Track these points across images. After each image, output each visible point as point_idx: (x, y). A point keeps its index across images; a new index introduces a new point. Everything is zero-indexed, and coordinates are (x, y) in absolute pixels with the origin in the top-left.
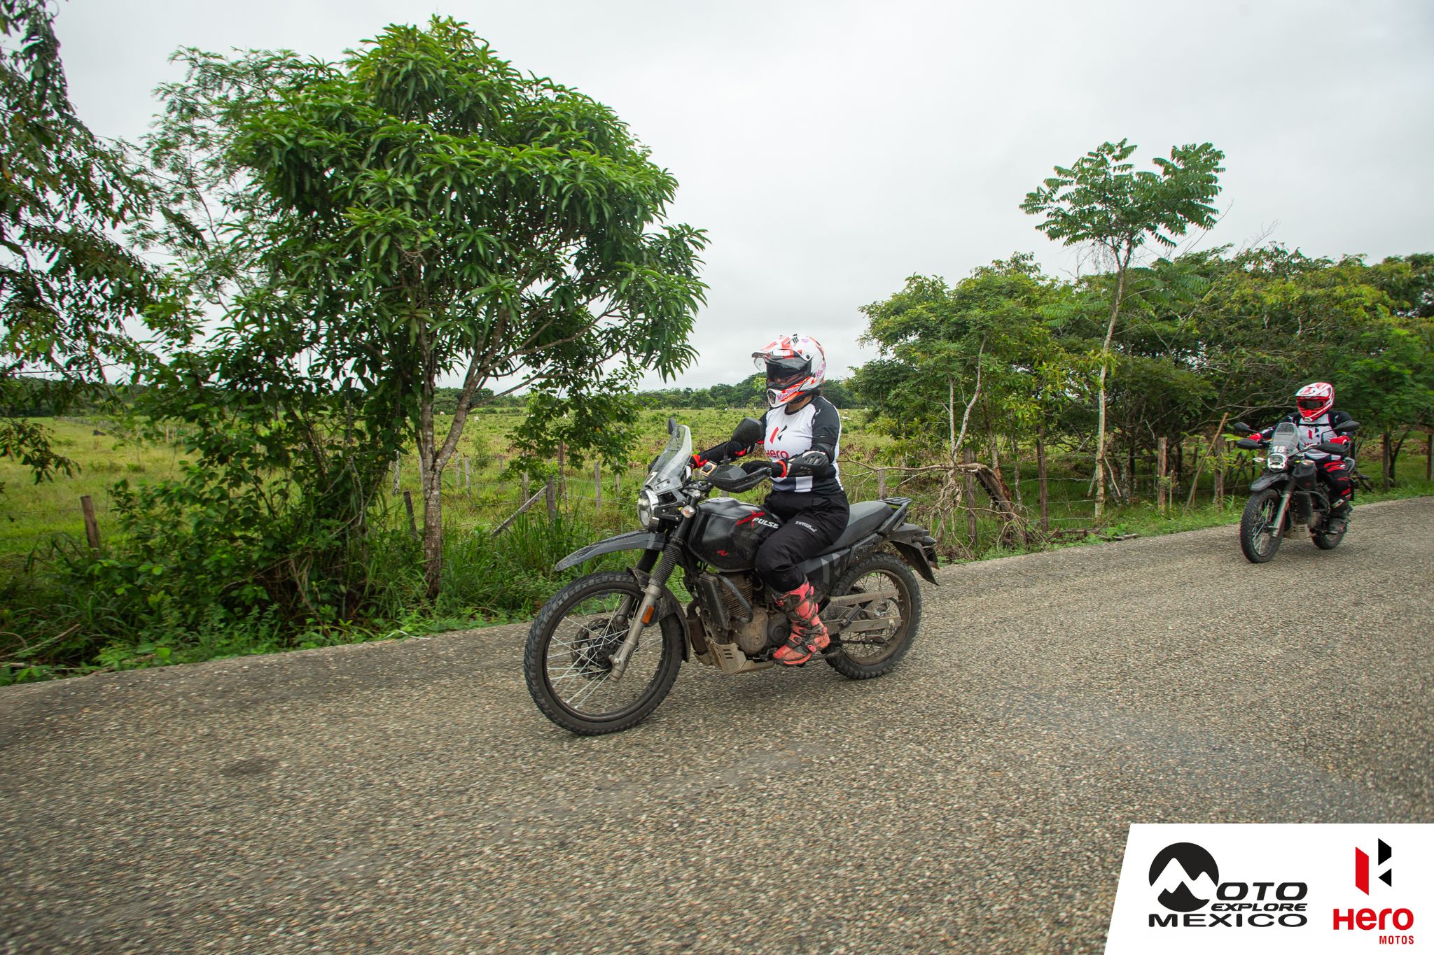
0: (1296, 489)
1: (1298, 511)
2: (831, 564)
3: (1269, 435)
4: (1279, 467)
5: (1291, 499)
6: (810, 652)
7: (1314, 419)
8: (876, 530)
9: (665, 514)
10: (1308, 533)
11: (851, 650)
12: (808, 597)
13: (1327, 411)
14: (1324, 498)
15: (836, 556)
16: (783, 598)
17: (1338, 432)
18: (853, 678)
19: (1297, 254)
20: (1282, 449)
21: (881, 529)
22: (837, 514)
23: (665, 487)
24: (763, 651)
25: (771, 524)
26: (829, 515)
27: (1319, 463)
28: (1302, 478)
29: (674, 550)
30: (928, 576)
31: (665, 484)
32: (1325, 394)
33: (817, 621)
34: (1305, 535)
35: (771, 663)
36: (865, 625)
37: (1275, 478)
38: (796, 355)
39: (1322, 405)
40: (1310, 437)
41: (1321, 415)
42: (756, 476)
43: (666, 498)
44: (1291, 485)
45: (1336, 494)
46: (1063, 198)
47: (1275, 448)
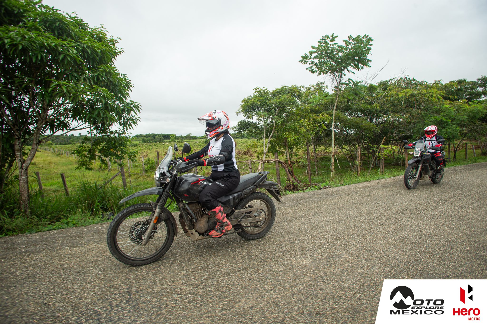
0: (424, 163)
1: (424, 171)
2: (234, 198)
3: (414, 144)
4: (418, 155)
5: (422, 166)
6: (223, 232)
7: (431, 138)
8: (253, 184)
9: (162, 181)
10: (428, 178)
11: (248, 229)
12: (220, 211)
13: (435, 135)
14: (434, 166)
15: (236, 195)
16: (209, 212)
17: (438, 143)
18: (250, 240)
19: (414, 79)
20: (419, 149)
21: (255, 184)
22: (234, 179)
23: (162, 171)
24: (205, 232)
25: (208, 183)
26: (230, 180)
27: (432, 154)
28: (426, 159)
29: (166, 195)
30: (278, 200)
31: (162, 170)
32: (434, 129)
33: (226, 220)
34: (427, 179)
35: (208, 236)
36: (250, 220)
37: (416, 159)
38: (214, 119)
39: (433, 133)
40: (429, 144)
41: (433, 137)
42: (190, 166)
43: (163, 175)
44: (422, 162)
45: (438, 164)
46: (315, 57)
47: (416, 149)
